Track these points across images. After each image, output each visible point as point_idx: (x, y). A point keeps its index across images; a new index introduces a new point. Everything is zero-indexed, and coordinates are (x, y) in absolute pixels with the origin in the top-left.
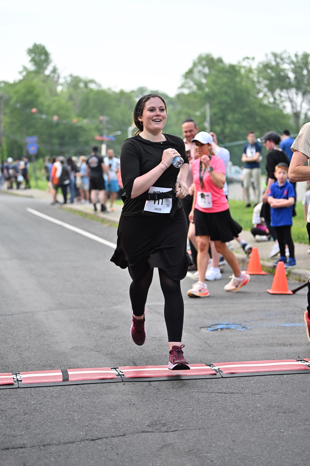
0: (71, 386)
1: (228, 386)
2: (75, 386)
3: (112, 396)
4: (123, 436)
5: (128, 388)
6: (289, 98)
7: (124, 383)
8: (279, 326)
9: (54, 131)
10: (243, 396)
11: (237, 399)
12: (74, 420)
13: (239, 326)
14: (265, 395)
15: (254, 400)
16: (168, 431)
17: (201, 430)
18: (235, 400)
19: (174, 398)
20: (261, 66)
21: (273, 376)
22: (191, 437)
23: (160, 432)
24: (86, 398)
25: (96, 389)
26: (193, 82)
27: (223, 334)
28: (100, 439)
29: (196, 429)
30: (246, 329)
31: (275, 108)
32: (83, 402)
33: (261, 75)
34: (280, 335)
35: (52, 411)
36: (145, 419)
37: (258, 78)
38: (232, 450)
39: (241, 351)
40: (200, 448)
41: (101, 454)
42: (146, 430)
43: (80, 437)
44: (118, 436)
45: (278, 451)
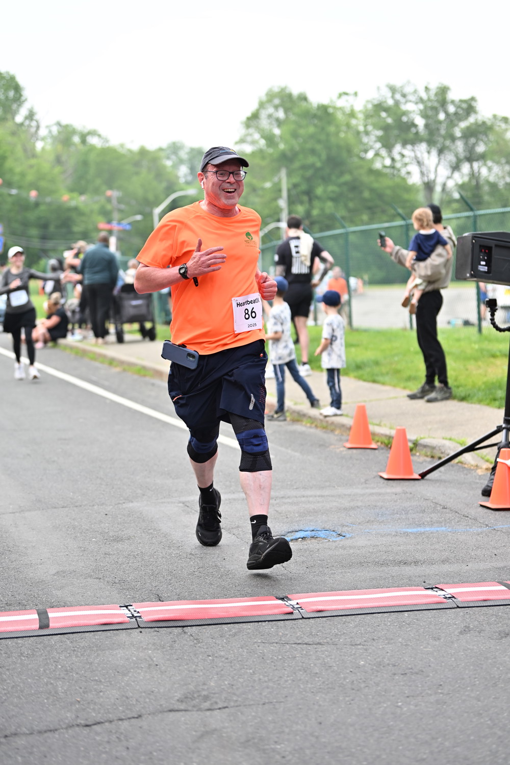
0: (53, 636)
1: (312, 632)
2: (59, 636)
3: (121, 652)
4: (137, 718)
5: (148, 638)
6: (416, 158)
7: (140, 629)
8: (397, 532)
9: (32, 216)
10: (337, 649)
11: (326, 653)
12: (56, 692)
13: (332, 533)
14: (373, 646)
15: (355, 654)
16: (212, 708)
17: (266, 706)
18: (323, 656)
19: (222, 653)
20: (370, 106)
21: (386, 615)
22: (250, 717)
23: (200, 710)
24: (77, 656)
25: (94, 640)
26: (259, 133)
27: (306, 547)
28: (99, 723)
29: (259, 704)
30: (344, 538)
31: (394, 175)
32: (73, 664)
33: (370, 121)
34: (399, 548)
35: (21, 679)
36: (174, 689)
37: (365, 126)
38: (317, 737)
39: (335, 573)
40: (264, 735)
41: (101, 748)
42: (176, 707)
43: (67, 721)
44: (129, 718)
45: (393, 738)
